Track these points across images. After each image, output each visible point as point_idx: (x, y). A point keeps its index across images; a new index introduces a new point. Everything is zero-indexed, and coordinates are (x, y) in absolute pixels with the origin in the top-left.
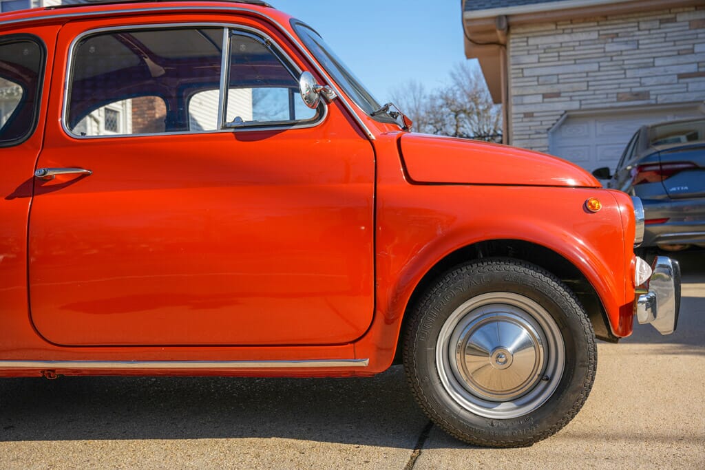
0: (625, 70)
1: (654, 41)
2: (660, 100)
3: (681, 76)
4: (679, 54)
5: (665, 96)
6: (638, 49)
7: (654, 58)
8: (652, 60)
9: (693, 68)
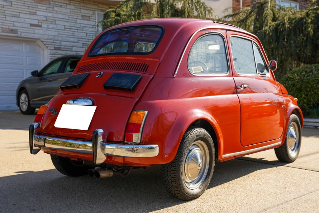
0: (6, 16)
1: (19, 4)
2: (23, 35)
3: (31, 25)
4: (30, 14)
5: (25, 34)
6: (12, 6)
7: (19, 13)
8: (18, 14)
9: (36, 22)
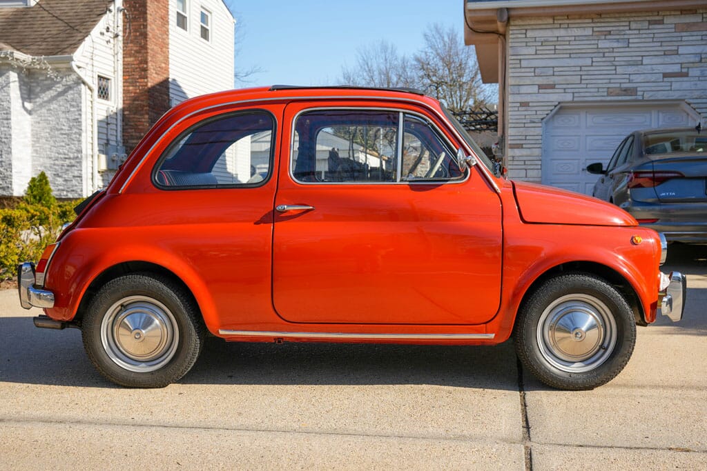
0: (616, 66)
1: (643, 40)
2: (647, 96)
3: (665, 75)
4: (665, 54)
5: (651, 93)
6: (628, 47)
7: (642, 56)
8: (640, 58)
9: (676, 69)
